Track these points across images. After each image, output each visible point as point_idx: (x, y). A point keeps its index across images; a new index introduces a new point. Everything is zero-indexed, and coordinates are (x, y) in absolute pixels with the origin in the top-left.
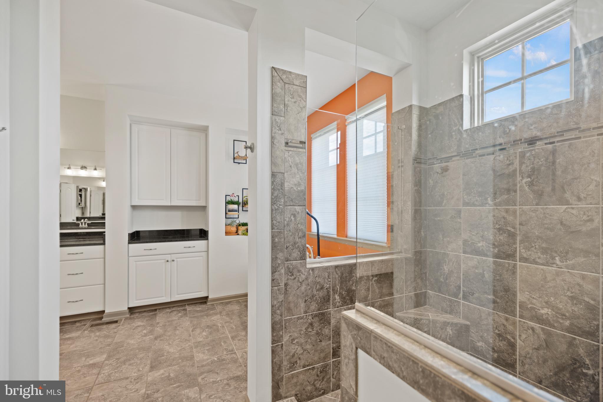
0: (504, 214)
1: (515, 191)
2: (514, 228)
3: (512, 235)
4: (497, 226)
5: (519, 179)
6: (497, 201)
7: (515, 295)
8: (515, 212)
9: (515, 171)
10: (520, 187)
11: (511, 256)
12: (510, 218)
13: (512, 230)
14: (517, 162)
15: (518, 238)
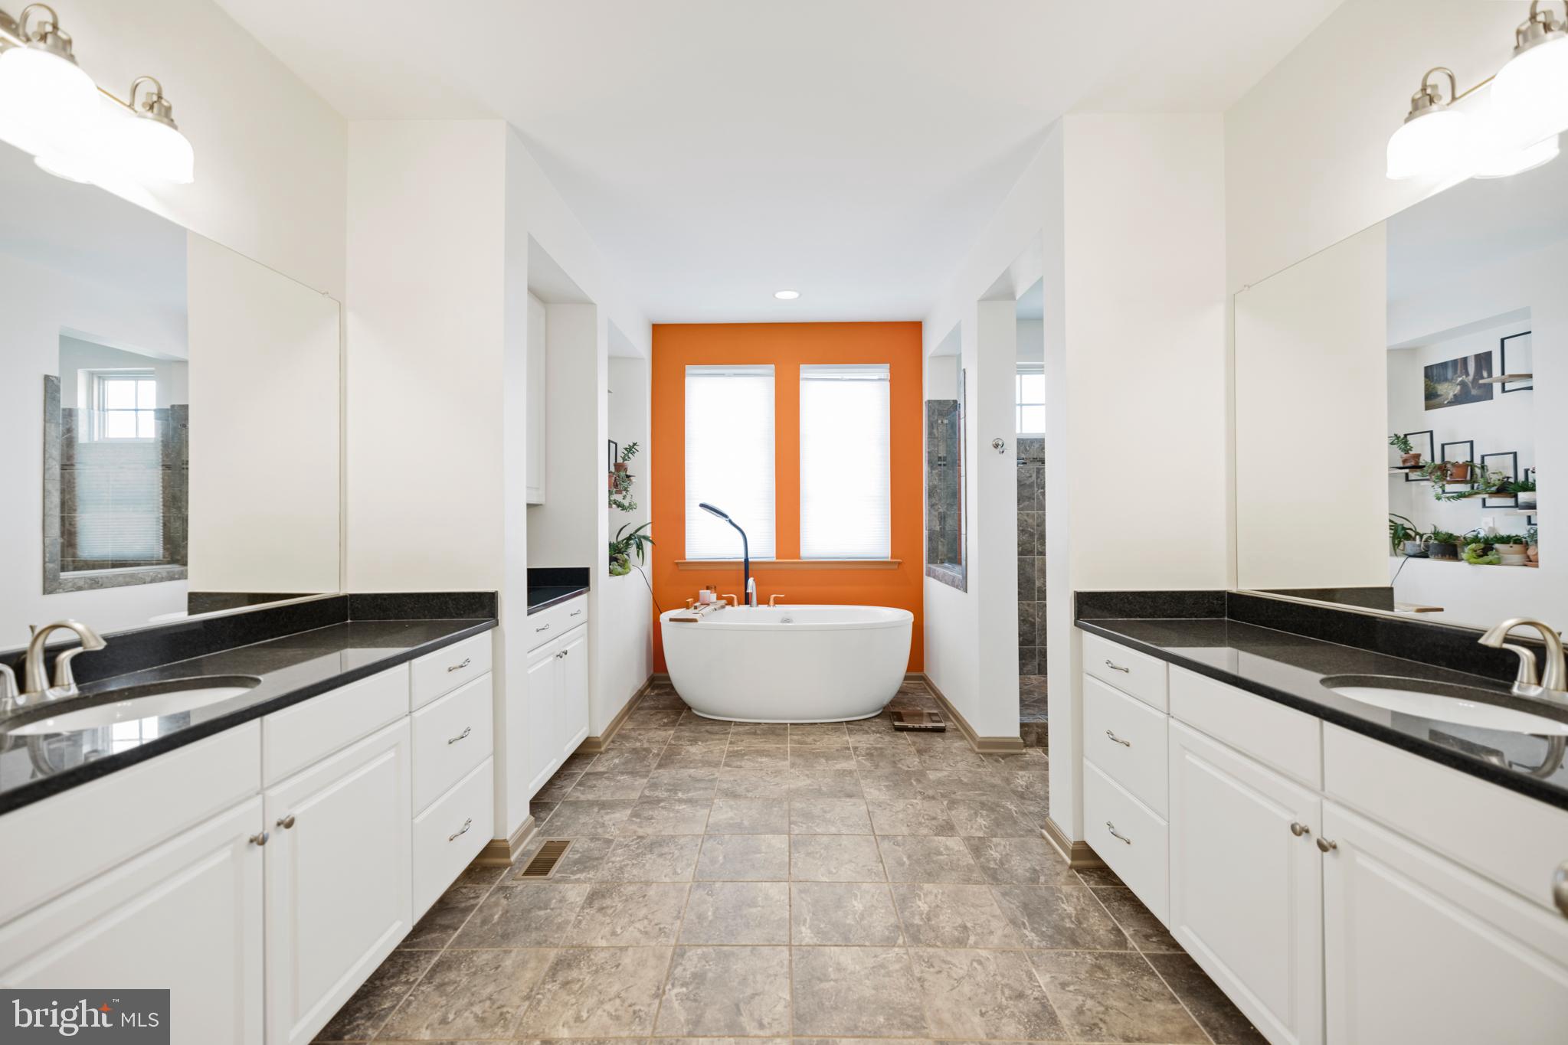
0: (1026, 518)
1: (1034, 499)
2: (1033, 529)
3: (1032, 535)
4: (1021, 528)
5: (1036, 489)
6: (1021, 506)
7: (1034, 583)
8: (1033, 516)
9: (1033, 483)
10: (1037, 495)
11: (1031, 552)
12: (1030, 521)
13: (1032, 531)
14: (1034, 475)
15: (1036, 537)
